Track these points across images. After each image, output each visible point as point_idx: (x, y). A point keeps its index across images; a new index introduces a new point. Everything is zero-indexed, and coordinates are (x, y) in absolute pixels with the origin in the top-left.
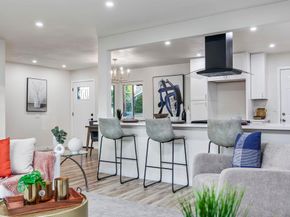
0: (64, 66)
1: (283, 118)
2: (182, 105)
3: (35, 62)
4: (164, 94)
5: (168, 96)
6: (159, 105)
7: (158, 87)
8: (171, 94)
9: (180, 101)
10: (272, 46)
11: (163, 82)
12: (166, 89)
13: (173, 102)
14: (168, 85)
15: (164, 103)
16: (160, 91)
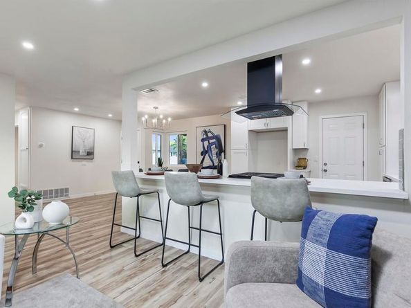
0: (110, 115)
1: (325, 168)
2: (223, 154)
3: (76, 109)
4: (206, 143)
5: (210, 145)
6: (202, 154)
7: (200, 137)
8: (212, 144)
9: (221, 150)
10: (318, 91)
11: (205, 132)
12: (208, 139)
13: (214, 151)
14: (210, 135)
15: (207, 152)
16: (203, 140)
